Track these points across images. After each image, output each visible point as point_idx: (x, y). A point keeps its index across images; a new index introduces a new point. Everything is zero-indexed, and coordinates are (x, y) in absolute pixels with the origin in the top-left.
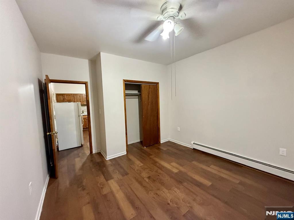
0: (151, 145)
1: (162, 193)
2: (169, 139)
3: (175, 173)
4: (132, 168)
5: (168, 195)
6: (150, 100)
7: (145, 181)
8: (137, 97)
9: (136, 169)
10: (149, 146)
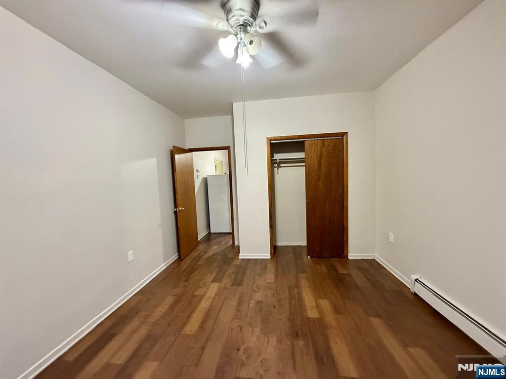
0: (325, 257)
1: (249, 332)
2: (376, 255)
3: (307, 318)
4: (254, 280)
5: (254, 339)
6: (323, 169)
7: (249, 304)
8: (304, 164)
9: (257, 283)
10: (320, 257)
